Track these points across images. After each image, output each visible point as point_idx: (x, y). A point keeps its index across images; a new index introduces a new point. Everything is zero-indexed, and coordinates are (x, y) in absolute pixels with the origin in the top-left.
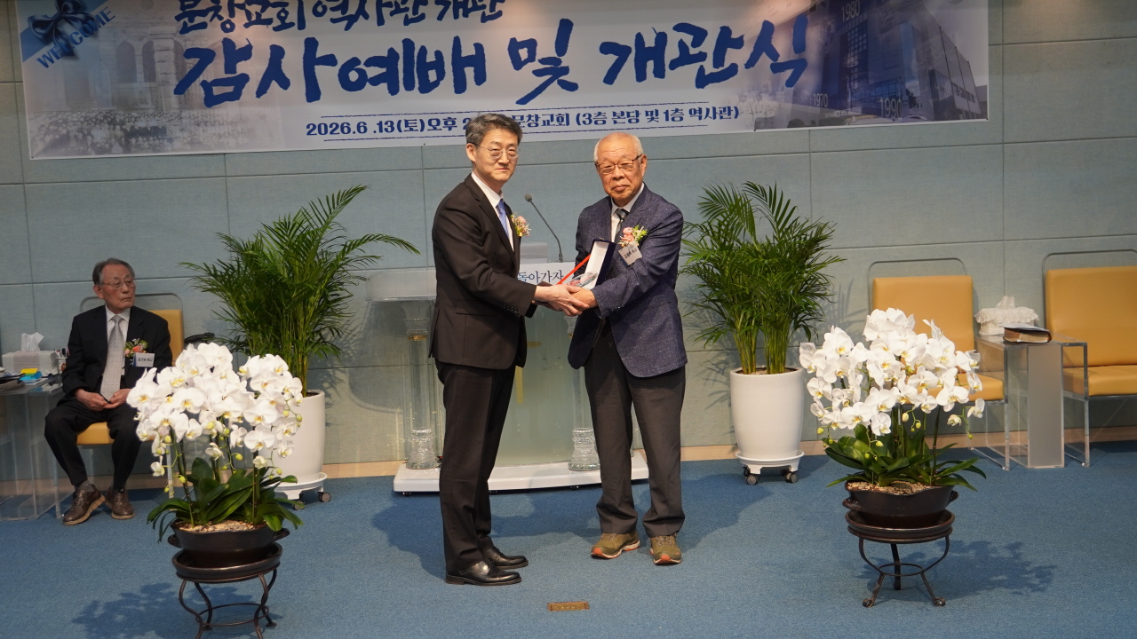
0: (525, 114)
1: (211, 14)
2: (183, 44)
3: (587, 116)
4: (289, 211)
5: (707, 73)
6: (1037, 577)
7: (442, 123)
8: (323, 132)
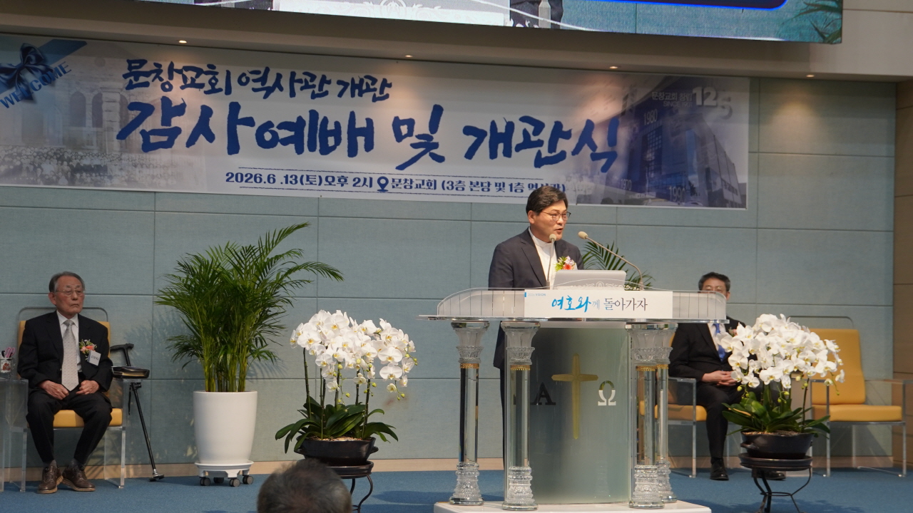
0: (403, 178)
1: (153, 75)
2: (128, 98)
3: (450, 183)
5: (543, 156)
7: (336, 180)
8: (239, 180)
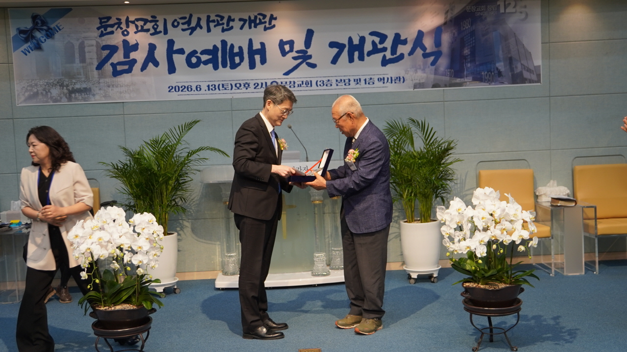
0: (288, 81)
1: (116, 26)
2: (101, 43)
3: (322, 82)
4: (158, 134)
5: (387, 58)
6: (568, 335)
7: (242, 85)
8: (177, 90)
